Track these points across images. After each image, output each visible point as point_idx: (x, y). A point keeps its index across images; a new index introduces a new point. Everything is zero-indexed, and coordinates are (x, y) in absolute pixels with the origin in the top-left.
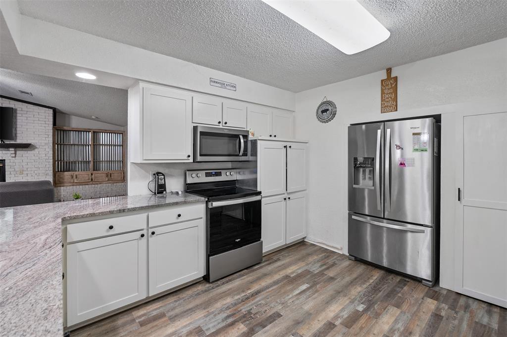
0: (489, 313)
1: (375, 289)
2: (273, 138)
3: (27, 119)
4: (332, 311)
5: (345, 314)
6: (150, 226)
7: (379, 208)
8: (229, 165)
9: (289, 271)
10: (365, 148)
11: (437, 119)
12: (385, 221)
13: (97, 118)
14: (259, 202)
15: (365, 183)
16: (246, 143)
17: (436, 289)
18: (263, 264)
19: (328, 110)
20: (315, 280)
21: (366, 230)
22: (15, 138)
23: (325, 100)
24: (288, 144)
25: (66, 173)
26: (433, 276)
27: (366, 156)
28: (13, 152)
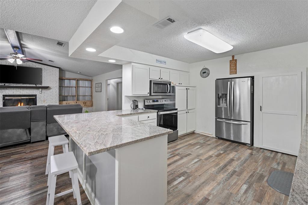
0: (271, 153)
1: (227, 147)
2: (180, 85)
3: (47, 74)
4: (211, 153)
5: (216, 154)
6: (139, 120)
7: (229, 115)
8: (161, 97)
9: (190, 142)
10: (223, 89)
11: (253, 78)
12: (232, 120)
13: (80, 73)
14: (177, 113)
15: (223, 105)
16: (170, 87)
17: (252, 147)
18: (178, 140)
19: (206, 72)
20: (202, 145)
21: (223, 125)
22: (41, 83)
23: (204, 67)
24: (188, 88)
25: (64, 102)
26: (251, 142)
27: (223, 93)
28: (41, 91)
